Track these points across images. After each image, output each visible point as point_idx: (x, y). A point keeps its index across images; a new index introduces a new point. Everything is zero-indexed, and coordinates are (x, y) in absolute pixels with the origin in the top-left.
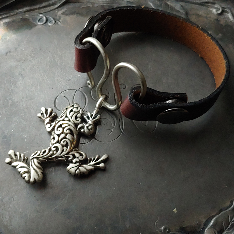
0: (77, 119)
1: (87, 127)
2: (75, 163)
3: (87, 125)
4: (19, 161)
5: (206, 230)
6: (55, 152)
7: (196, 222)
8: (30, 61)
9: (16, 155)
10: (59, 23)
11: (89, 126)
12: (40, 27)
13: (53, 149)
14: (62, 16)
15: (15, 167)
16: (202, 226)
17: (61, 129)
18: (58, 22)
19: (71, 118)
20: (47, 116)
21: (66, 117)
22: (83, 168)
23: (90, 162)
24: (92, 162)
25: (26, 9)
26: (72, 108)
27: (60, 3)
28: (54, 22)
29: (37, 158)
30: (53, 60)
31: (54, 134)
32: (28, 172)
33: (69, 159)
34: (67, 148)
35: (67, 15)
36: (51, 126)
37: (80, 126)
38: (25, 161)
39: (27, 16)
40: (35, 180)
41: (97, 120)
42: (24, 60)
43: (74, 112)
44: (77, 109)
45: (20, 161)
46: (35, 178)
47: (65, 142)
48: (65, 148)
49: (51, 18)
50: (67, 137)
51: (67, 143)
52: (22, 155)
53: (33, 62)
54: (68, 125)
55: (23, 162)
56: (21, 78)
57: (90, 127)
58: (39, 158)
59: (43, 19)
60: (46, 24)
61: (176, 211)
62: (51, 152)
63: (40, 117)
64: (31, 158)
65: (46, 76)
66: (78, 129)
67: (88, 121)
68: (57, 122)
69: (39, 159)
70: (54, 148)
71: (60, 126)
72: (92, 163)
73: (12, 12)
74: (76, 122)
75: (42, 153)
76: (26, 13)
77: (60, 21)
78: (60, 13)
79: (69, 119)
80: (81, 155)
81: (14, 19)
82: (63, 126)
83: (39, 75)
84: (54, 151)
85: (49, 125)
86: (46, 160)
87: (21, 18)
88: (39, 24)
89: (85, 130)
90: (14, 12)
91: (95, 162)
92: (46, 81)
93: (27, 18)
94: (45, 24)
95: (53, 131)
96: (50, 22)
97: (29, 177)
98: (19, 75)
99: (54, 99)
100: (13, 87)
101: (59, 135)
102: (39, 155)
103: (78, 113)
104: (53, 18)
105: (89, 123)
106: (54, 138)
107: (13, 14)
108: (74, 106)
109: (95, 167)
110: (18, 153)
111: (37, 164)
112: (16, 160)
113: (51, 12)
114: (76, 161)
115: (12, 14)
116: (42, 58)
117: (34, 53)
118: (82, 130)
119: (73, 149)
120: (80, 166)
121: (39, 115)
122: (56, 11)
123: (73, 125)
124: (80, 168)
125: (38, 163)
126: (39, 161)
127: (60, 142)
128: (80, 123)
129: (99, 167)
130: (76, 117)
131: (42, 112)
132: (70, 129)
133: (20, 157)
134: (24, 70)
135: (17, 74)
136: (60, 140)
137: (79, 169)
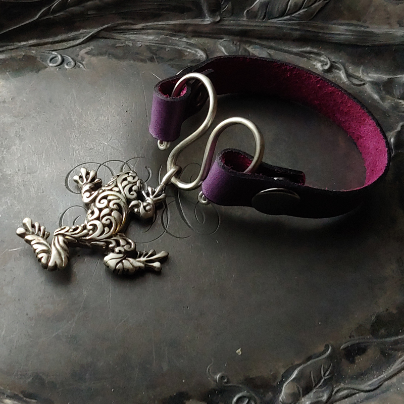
0: (131, 193)
1: (144, 207)
2: (118, 253)
3: (145, 204)
4: (36, 235)
5: (285, 385)
6: (91, 232)
7: (271, 371)
8: (33, 117)
9: (33, 226)
10: (81, 66)
11: (147, 205)
12: (52, 69)
13: (89, 227)
14: (86, 56)
15: (29, 242)
16: (279, 379)
17: (105, 201)
18: (80, 64)
19: (123, 189)
20: (87, 181)
21: (116, 186)
22: (129, 263)
23: (140, 257)
24: (144, 257)
25: (32, 42)
26: (127, 175)
27: (84, 37)
28: (73, 63)
29: (63, 235)
30: (67, 118)
31: (93, 207)
32: (48, 252)
33: (111, 246)
34: (110, 229)
35: (94, 55)
36: (91, 195)
37: (133, 203)
38: (45, 237)
39: (33, 52)
40: (56, 265)
41: (160, 199)
42: (25, 116)
43: (129, 182)
44: (134, 179)
45: (38, 235)
46: (55, 262)
47: (108, 220)
48: (106, 229)
49: (69, 58)
50: (113, 214)
51: (111, 223)
52: (42, 228)
53: (38, 119)
54: (117, 198)
55: (41, 237)
56: (17, 142)
57: (148, 208)
58: (66, 235)
59: (57, 58)
60: (61, 66)
61: (240, 353)
62: (85, 231)
63: (76, 181)
64: (55, 234)
65: (55, 141)
66: (130, 207)
67: (147, 198)
68: (101, 191)
69: (67, 237)
70: (90, 225)
71: (105, 197)
72: (142, 259)
73: (11, 45)
74: (129, 196)
75: (71, 230)
76: (32, 48)
77: (83, 63)
78: (83, 52)
79: (120, 190)
80: (128, 243)
81: (14, 55)
82: (109, 198)
83: (45, 139)
84: (89, 230)
85: (88, 194)
86: (76, 241)
87: (24, 54)
88: (51, 65)
89: (140, 210)
90: (13, 45)
91: (147, 258)
92: (55, 148)
93: (32, 55)
94: (59, 67)
95: (92, 202)
96: (67, 64)
97: (48, 259)
98: (16, 136)
99: (66, 176)
100: (5, 152)
101: (100, 210)
102: (67, 231)
103: (133, 184)
104: (72, 58)
105: (148, 201)
106: (93, 213)
107: (12, 47)
108: (130, 174)
109: (146, 265)
110: (37, 225)
111: (61, 243)
112: (33, 233)
113: (70, 49)
114: (120, 251)
115: (10, 47)
116: (52, 114)
117: (40, 106)
118: (136, 210)
119: (119, 233)
120: (125, 259)
121: (77, 178)
122: (77, 48)
123: (124, 200)
124: (124, 261)
125: (64, 242)
126: (66, 240)
127: (100, 219)
128: (134, 199)
129: (153, 266)
130: (130, 190)
131: (80, 174)
132: (118, 204)
133: (39, 230)
134: (23, 129)
135: (13, 135)
136: (101, 216)
137: (122, 263)
